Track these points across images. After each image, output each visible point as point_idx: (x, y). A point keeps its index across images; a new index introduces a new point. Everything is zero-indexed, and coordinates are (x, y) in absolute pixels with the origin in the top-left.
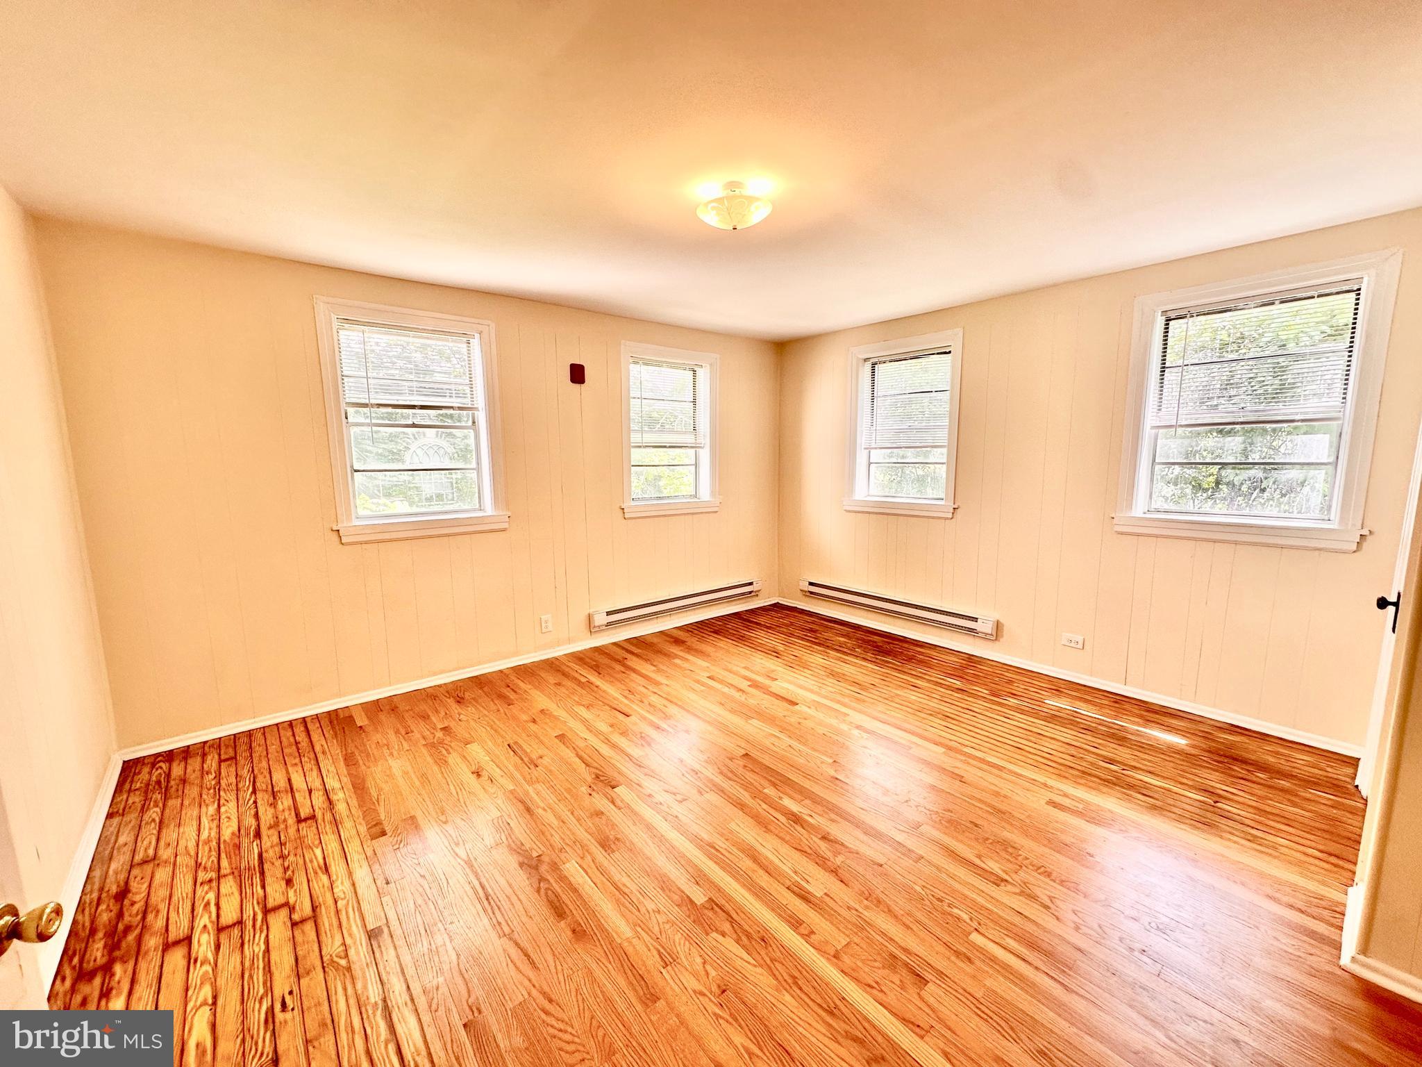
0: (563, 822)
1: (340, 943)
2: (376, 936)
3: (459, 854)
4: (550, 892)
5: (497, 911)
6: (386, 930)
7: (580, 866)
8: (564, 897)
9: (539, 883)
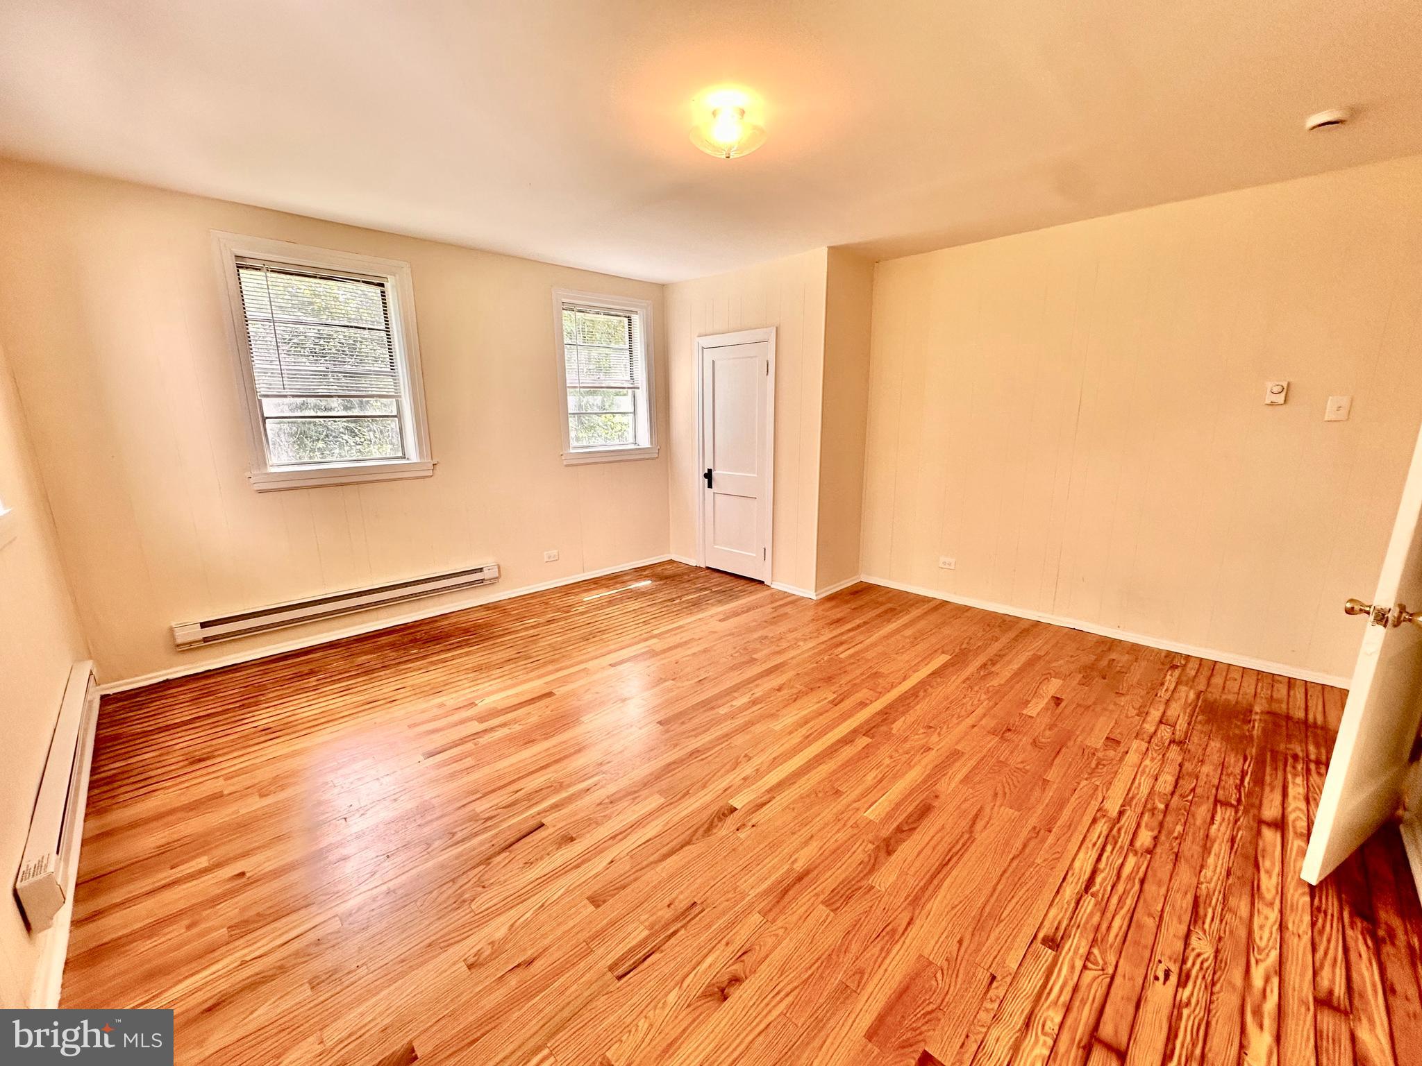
0: (812, 837)
1: (1087, 972)
2: (1053, 940)
3: (907, 920)
4: (910, 821)
5: (954, 850)
6: (1041, 936)
7: (868, 809)
8: (909, 810)
9: (904, 831)
